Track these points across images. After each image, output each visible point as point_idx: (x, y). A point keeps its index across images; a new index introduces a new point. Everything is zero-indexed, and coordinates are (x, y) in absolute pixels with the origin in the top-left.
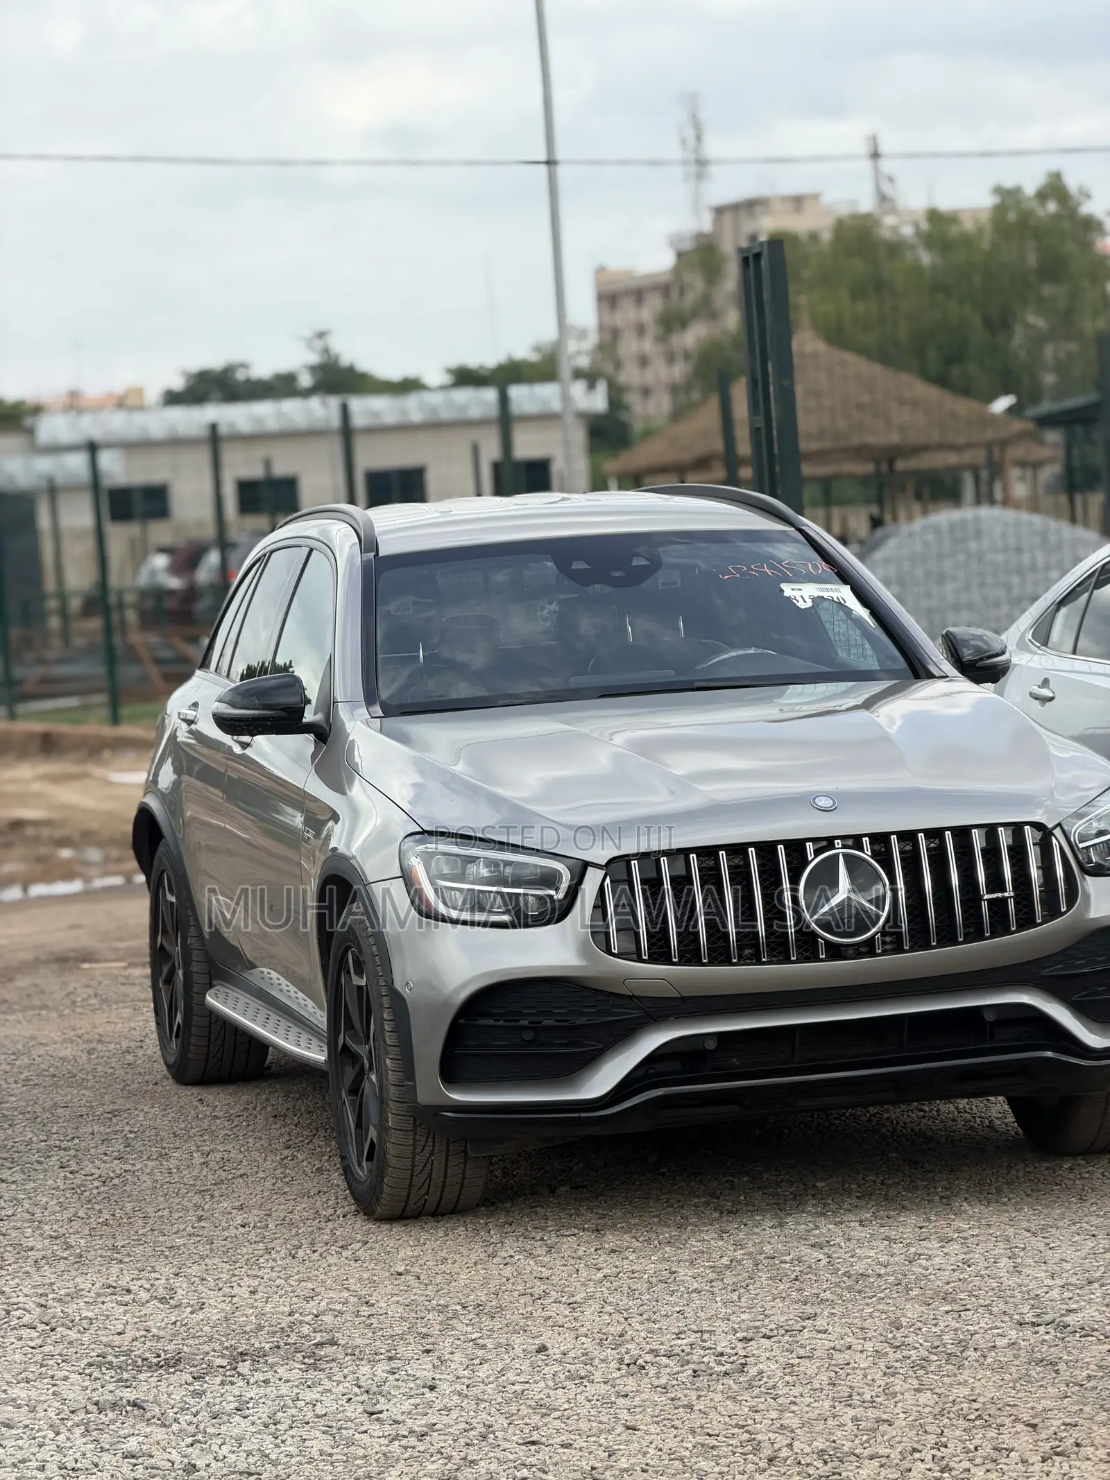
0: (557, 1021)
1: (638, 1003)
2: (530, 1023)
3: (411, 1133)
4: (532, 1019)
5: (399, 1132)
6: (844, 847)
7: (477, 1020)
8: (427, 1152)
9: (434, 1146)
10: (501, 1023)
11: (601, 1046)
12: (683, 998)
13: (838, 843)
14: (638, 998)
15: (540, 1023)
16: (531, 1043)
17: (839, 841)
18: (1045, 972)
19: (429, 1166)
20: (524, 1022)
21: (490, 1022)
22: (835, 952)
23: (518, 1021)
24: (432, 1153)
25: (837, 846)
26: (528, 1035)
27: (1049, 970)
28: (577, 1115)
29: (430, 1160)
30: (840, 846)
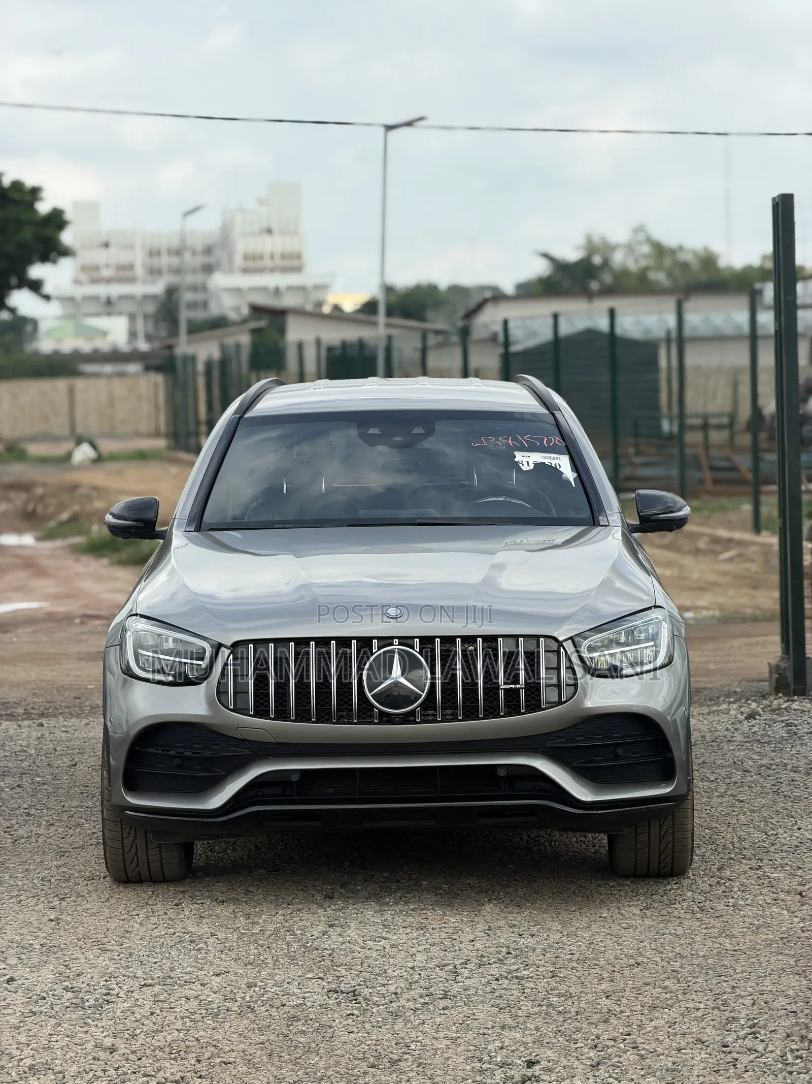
0: (193, 753)
1: (248, 744)
2: (177, 753)
3: (119, 824)
4: (178, 750)
5: (111, 822)
6: (400, 644)
7: (146, 748)
8: (131, 838)
9: (136, 833)
10: (160, 751)
11: (223, 773)
12: (277, 743)
13: (396, 641)
14: (249, 741)
15: (182, 753)
16: (179, 766)
17: (397, 640)
18: (548, 744)
19: (134, 847)
20: (173, 753)
21: (154, 751)
22: (387, 719)
23: (169, 751)
24: (135, 838)
25: (394, 644)
26: (177, 762)
27: (553, 742)
28: (201, 820)
29: (135, 844)
30: (397, 643)
